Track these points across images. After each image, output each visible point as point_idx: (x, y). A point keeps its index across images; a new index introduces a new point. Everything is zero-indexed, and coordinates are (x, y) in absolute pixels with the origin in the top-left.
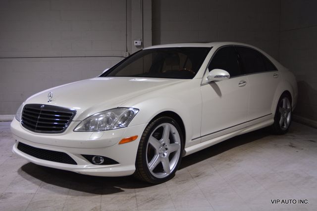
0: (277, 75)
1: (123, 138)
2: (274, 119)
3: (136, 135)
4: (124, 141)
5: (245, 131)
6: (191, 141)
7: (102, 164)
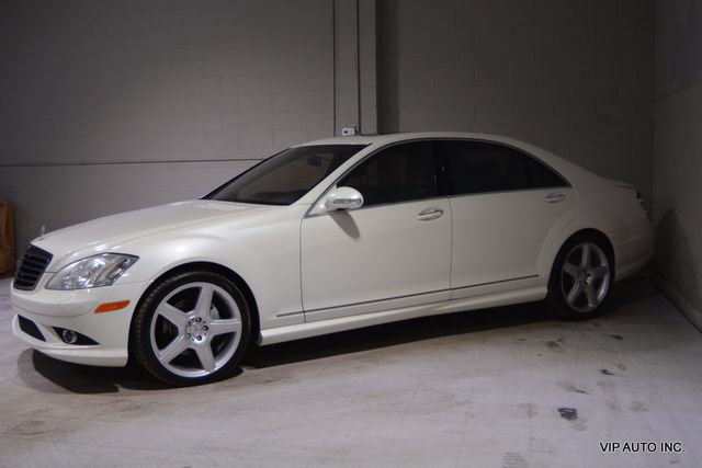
0: (560, 196)
1: (101, 303)
2: (548, 288)
3: (127, 299)
4: (104, 308)
5: (447, 307)
6: (275, 318)
7: (75, 344)
